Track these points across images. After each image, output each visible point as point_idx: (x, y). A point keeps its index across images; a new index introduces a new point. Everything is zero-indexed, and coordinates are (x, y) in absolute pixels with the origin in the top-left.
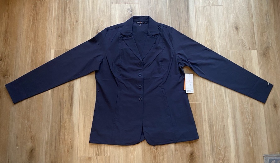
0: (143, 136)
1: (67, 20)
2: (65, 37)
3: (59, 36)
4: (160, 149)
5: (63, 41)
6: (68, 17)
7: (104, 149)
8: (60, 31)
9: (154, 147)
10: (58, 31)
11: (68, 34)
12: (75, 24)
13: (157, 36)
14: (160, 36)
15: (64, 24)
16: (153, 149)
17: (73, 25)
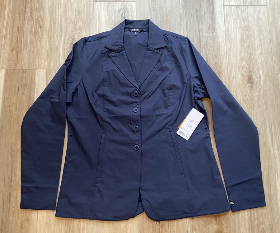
0: (140, 205)
1: (26, 25)
2: (22, 50)
3: (13, 49)
4: (167, 227)
5: (18, 57)
6: (28, 21)
7: (79, 226)
8: (15, 41)
9: (158, 223)
10: (12, 42)
11: (26, 45)
12: (39, 31)
13: (162, 50)
14: (166, 50)
15: (22, 31)
16: (157, 227)
17: (35, 33)
